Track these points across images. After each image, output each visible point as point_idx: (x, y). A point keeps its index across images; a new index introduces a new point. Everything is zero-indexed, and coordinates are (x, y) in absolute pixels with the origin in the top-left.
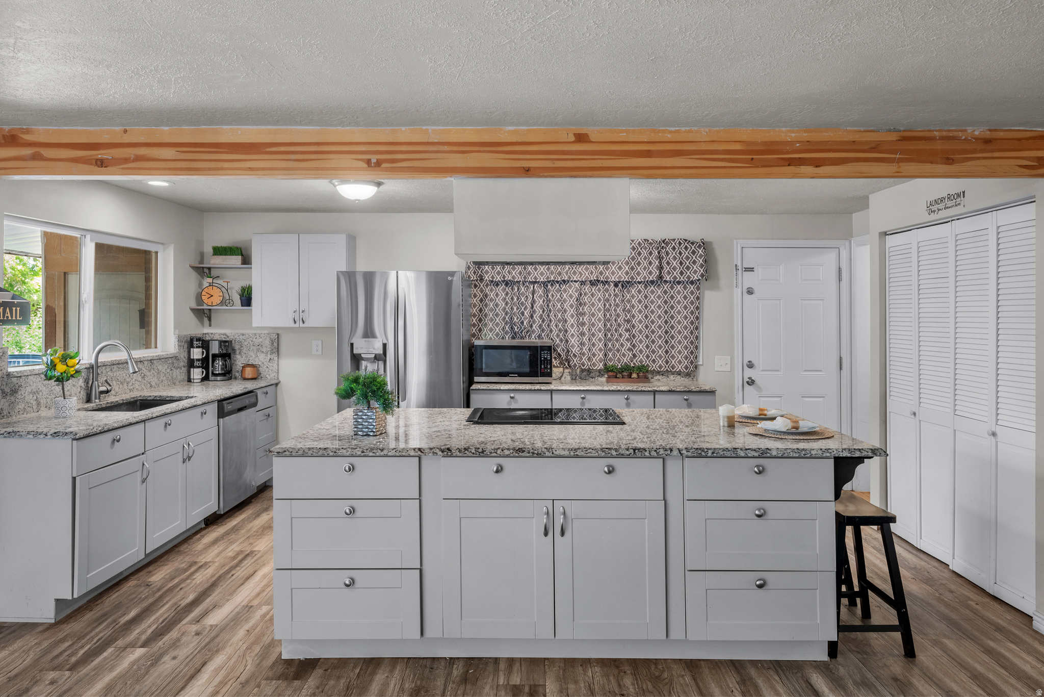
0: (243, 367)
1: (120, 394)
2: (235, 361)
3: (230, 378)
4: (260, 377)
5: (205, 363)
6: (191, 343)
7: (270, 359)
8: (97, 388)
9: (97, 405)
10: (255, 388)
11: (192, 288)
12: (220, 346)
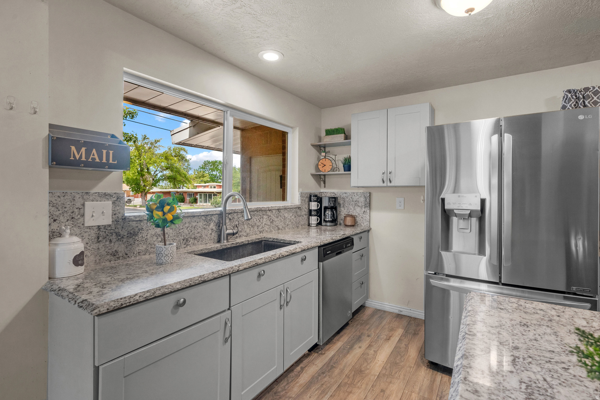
0: (345, 217)
1: (251, 235)
2: (340, 212)
3: (336, 225)
4: (356, 224)
5: (319, 213)
6: (311, 198)
7: (364, 211)
8: (225, 231)
9: (221, 246)
10: (352, 234)
11: (313, 160)
12: (329, 201)
